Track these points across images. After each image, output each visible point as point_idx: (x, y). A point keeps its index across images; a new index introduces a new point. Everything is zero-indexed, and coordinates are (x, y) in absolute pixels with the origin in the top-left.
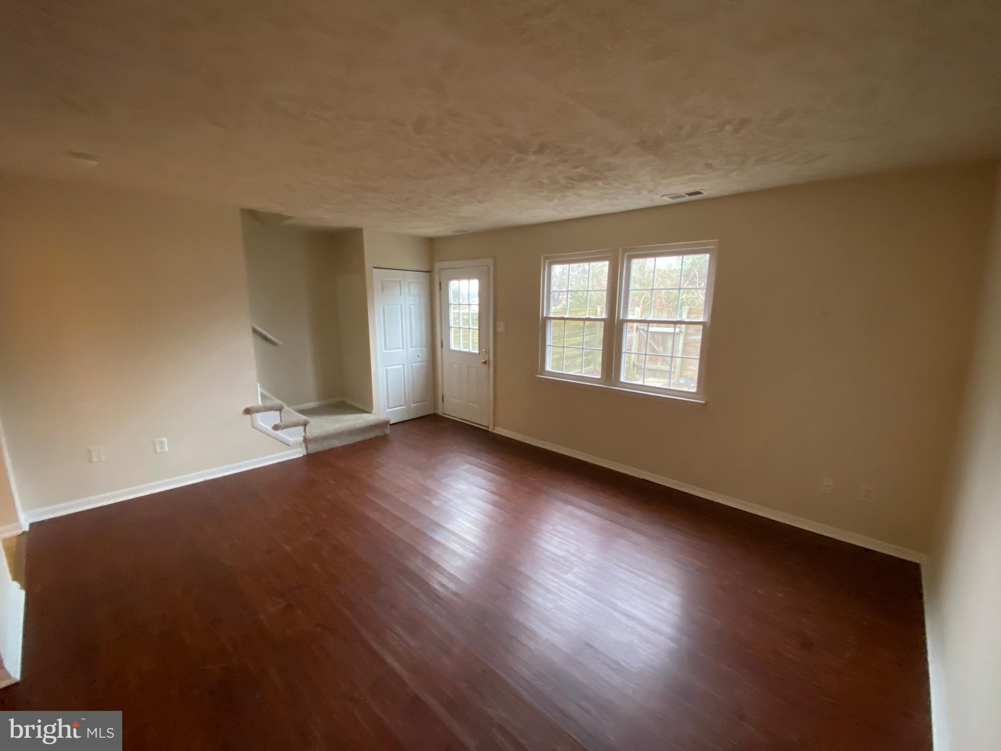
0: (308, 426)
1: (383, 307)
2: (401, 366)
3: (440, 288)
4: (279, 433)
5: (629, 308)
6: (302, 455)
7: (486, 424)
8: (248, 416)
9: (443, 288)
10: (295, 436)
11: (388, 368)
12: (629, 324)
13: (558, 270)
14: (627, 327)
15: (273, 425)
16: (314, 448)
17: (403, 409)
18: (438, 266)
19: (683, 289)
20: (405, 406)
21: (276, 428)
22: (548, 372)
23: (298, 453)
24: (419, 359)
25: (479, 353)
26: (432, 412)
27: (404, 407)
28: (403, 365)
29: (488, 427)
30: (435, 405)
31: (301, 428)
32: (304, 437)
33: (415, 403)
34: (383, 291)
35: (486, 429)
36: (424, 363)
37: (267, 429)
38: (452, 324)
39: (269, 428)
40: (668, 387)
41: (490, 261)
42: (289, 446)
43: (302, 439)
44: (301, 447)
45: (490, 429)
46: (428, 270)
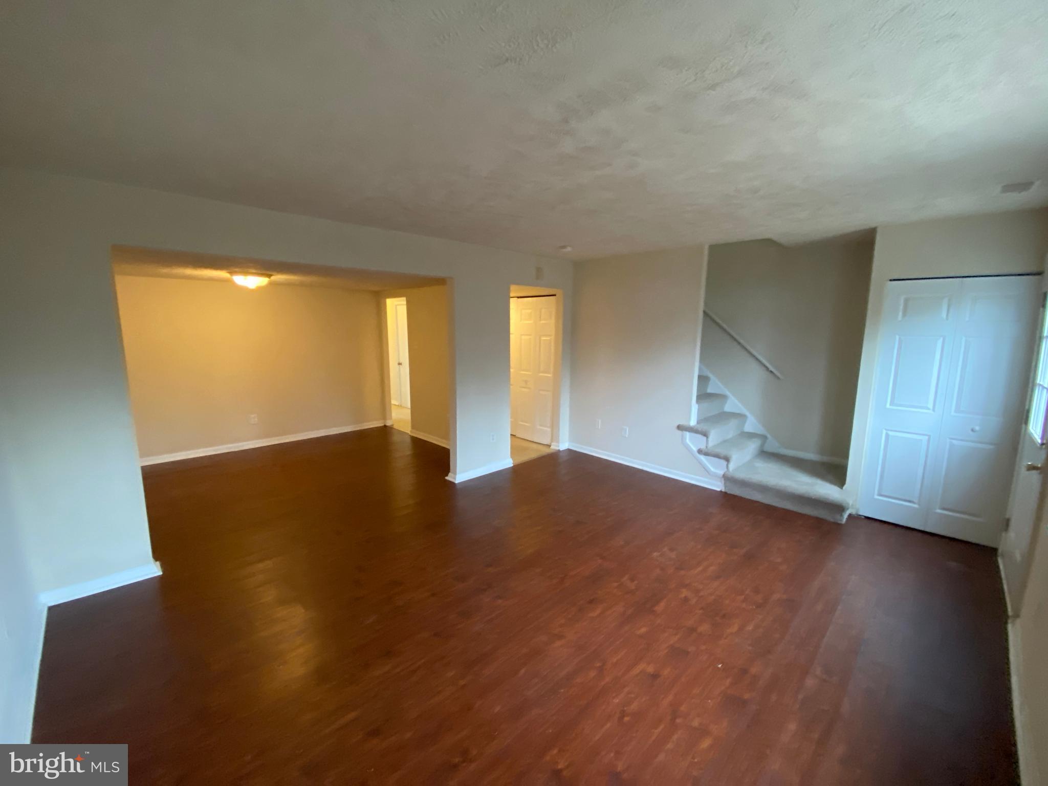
0: (730, 463)
1: (900, 338)
4: (702, 458)
6: (719, 489)
8: (679, 432)
10: (716, 468)
11: (890, 433)
15: (699, 448)
17: (914, 507)
20: (919, 505)
21: (700, 451)
23: (717, 486)
24: (973, 436)
31: (724, 463)
32: (725, 472)
33: (944, 509)
34: (904, 314)
37: (692, 449)
39: (695, 449)
42: (709, 474)
43: (723, 474)
44: (720, 481)
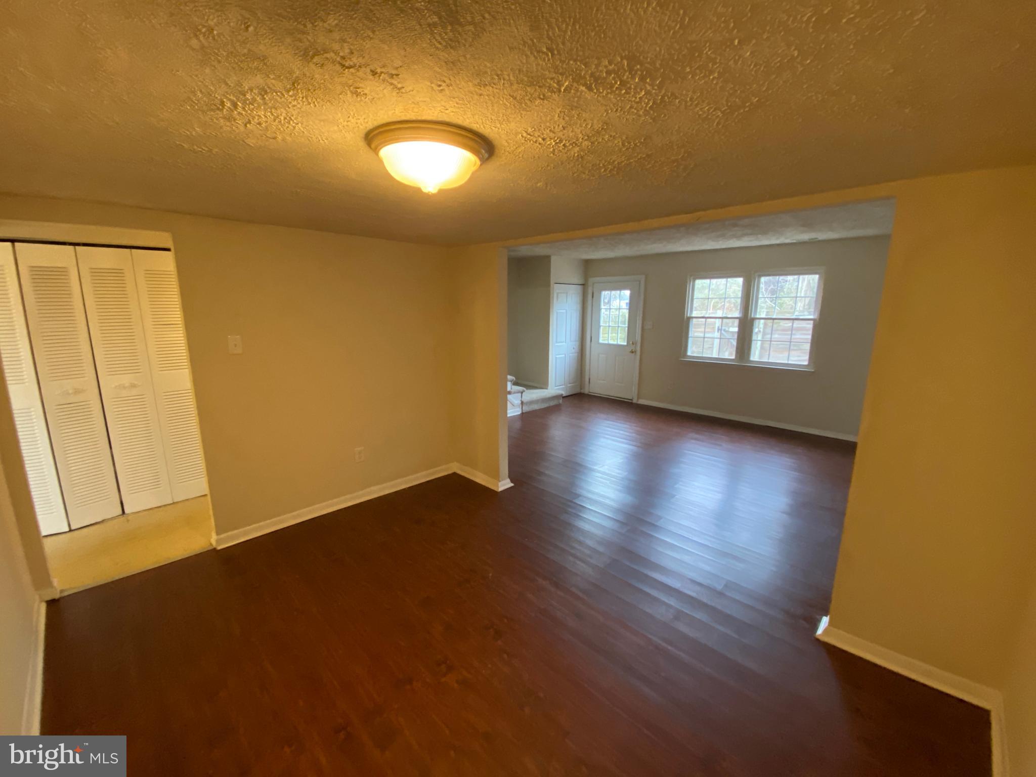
0: (524, 393)
1: (557, 312)
2: (564, 355)
3: (593, 297)
5: (758, 311)
6: (520, 413)
7: (630, 398)
9: (596, 297)
11: (557, 356)
12: (757, 321)
13: (699, 283)
14: (756, 323)
16: (526, 409)
17: (563, 388)
18: (591, 280)
19: (799, 297)
22: (689, 356)
23: (518, 411)
24: (573, 351)
25: (627, 345)
26: (579, 392)
27: (563, 386)
28: (565, 355)
29: (631, 400)
30: (582, 385)
31: (520, 395)
32: (521, 401)
34: (557, 300)
35: (630, 401)
36: (576, 354)
38: (602, 323)
40: (786, 362)
41: (643, 278)
42: (513, 405)
43: (520, 402)
44: (519, 407)
45: (635, 401)
46: (583, 283)
